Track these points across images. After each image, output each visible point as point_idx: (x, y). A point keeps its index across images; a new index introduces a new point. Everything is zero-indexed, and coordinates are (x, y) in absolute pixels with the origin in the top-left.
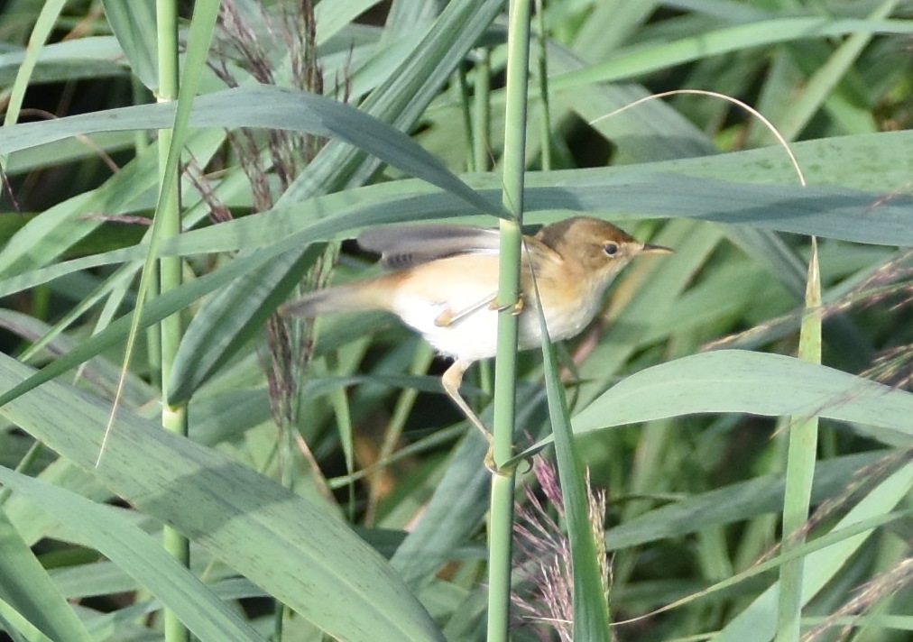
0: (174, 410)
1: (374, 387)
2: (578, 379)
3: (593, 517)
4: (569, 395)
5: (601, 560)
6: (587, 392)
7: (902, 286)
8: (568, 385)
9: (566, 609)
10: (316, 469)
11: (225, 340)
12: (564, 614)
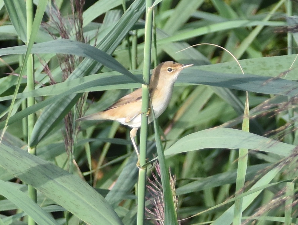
0: (32, 149)
1: (97, 142)
2: (166, 139)
3: (172, 184)
4: (163, 144)
5: (174, 198)
6: (169, 143)
7: (272, 110)
8: (163, 142)
9: (162, 215)
10: (78, 169)
11: (49, 126)
12: (162, 216)
